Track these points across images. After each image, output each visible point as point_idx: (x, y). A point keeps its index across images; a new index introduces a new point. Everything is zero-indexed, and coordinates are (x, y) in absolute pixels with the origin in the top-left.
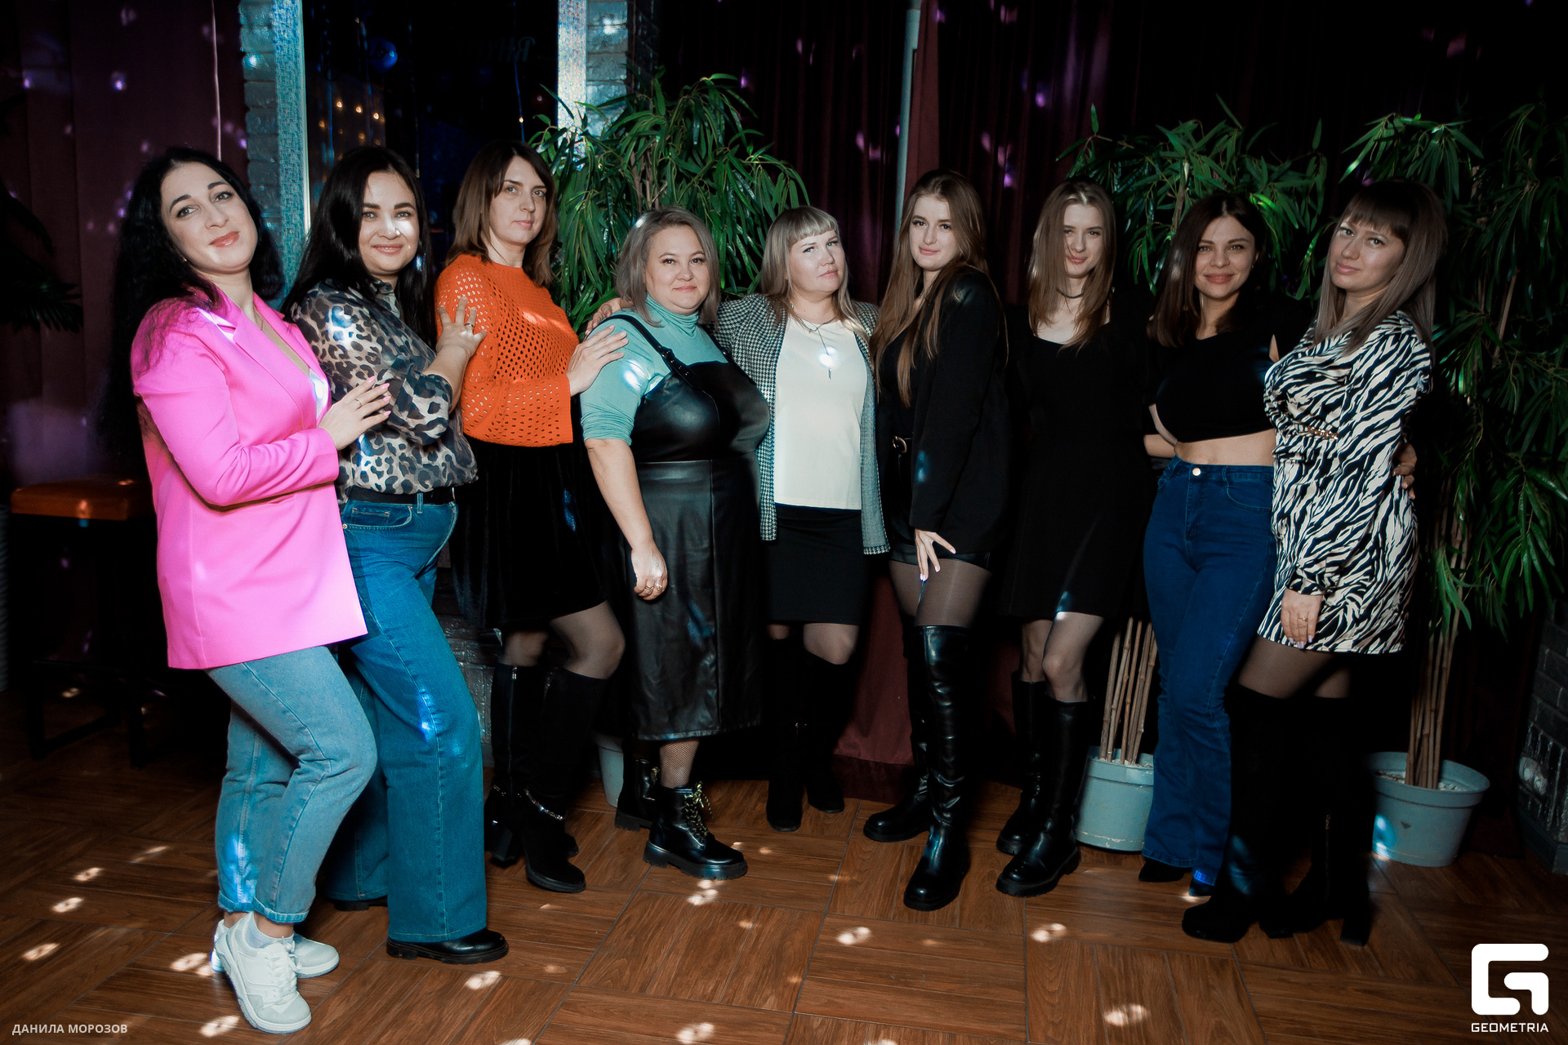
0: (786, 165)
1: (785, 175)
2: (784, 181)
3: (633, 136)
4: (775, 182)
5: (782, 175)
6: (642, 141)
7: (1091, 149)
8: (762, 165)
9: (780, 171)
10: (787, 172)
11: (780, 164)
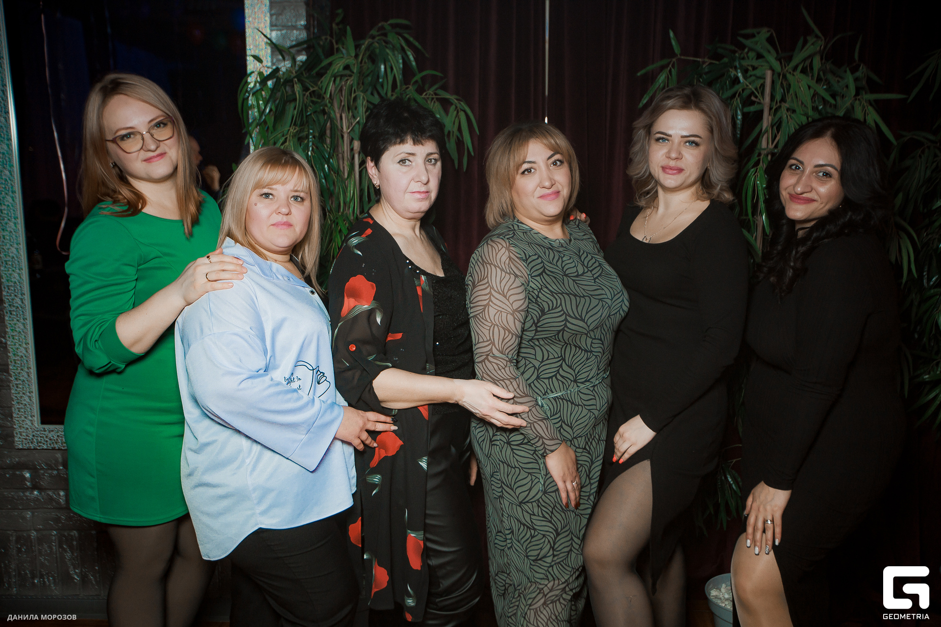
0: (457, 99)
1: (456, 107)
2: (455, 112)
3: (332, 76)
4: (447, 112)
5: (453, 107)
6: (338, 79)
7: (674, 68)
8: (437, 99)
9: (452, 104)
10: (458, 105)
11: (453, 98)
